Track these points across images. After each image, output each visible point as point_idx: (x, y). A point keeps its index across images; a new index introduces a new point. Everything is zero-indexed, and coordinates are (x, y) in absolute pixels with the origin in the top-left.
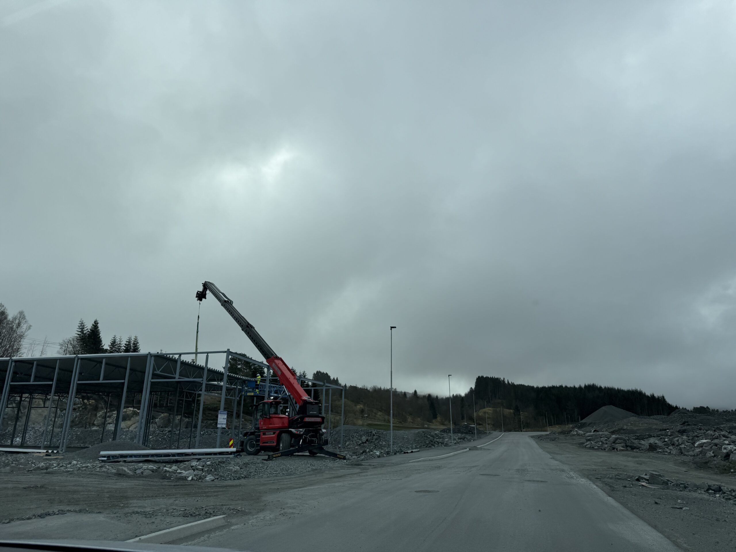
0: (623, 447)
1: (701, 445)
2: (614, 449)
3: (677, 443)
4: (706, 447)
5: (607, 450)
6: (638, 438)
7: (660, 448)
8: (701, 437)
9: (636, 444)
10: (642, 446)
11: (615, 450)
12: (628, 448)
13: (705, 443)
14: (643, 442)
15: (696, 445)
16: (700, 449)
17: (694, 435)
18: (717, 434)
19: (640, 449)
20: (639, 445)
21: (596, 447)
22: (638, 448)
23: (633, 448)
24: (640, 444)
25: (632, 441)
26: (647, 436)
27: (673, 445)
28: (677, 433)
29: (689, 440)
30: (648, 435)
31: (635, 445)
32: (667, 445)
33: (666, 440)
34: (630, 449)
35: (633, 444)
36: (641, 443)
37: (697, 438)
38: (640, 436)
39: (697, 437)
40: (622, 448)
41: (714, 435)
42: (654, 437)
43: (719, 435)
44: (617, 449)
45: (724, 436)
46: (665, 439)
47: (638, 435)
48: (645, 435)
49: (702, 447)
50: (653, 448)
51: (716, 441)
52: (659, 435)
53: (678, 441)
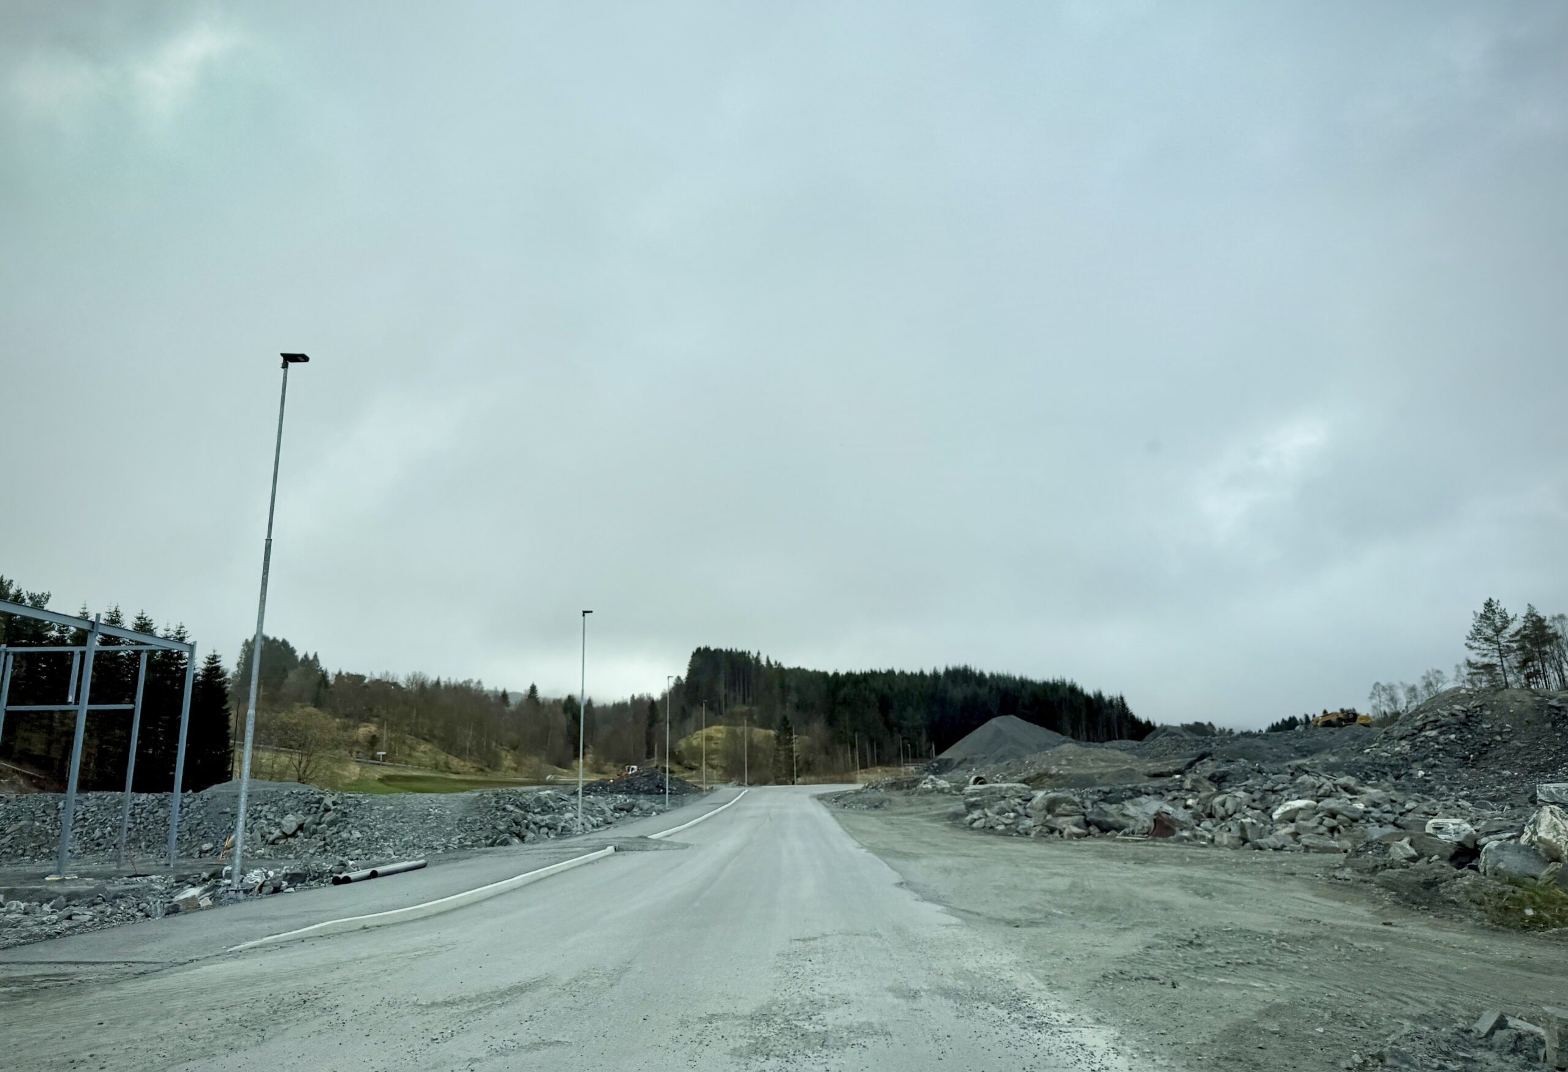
0: (1076, 825)
1: (1290, 818)
2: (1052, 831)
3: (1221, 811)
4: (1303, 819)
5: (1033, 834)
6: (1107, 798)
7: (1183, 826)
8: (1285, 793)
9: (1113, 816)
10: (1132, 822)
11: (1057, 834)
12: (1091, 828)
13: (1301, 809)
14: (1131, 809)
15: (1275, 816)
16: (1291, 828)
17: (1265, 787)
18: (1328, 785)
19: (1127, 830)
20: (1121, 819)
21: (1001, 828)
22: (1119, 829)
23: (1105, 828)
24: (1124, 815)
25: (1101, 808)
26: (1129, 793)
27: (1211, 816)
28: (1207, 783)
29: (1254, 801)
30: (1131, 789)
31: (1110, 820)
32: (1198, 818)
33: (1190, 802)
34: (1097, 830)
35: (1106, 816)
36: (1126, 812)
37: (1273, 797)
38: (1110, 792)
39: (1274, 792)
40: (1076, 830)
41: (1320, 787)
42: (1148, 794)
43: (1335, 786)
44: (1061, 833)
45: (1346, 789)
46: (1186, 800)
47: (1106, 789)
48: (1125, 790)
49: (1293, 821)
50: (1162, 827)
51: (1330, 803)
52: (1160, 788)
53: (1223, 804)
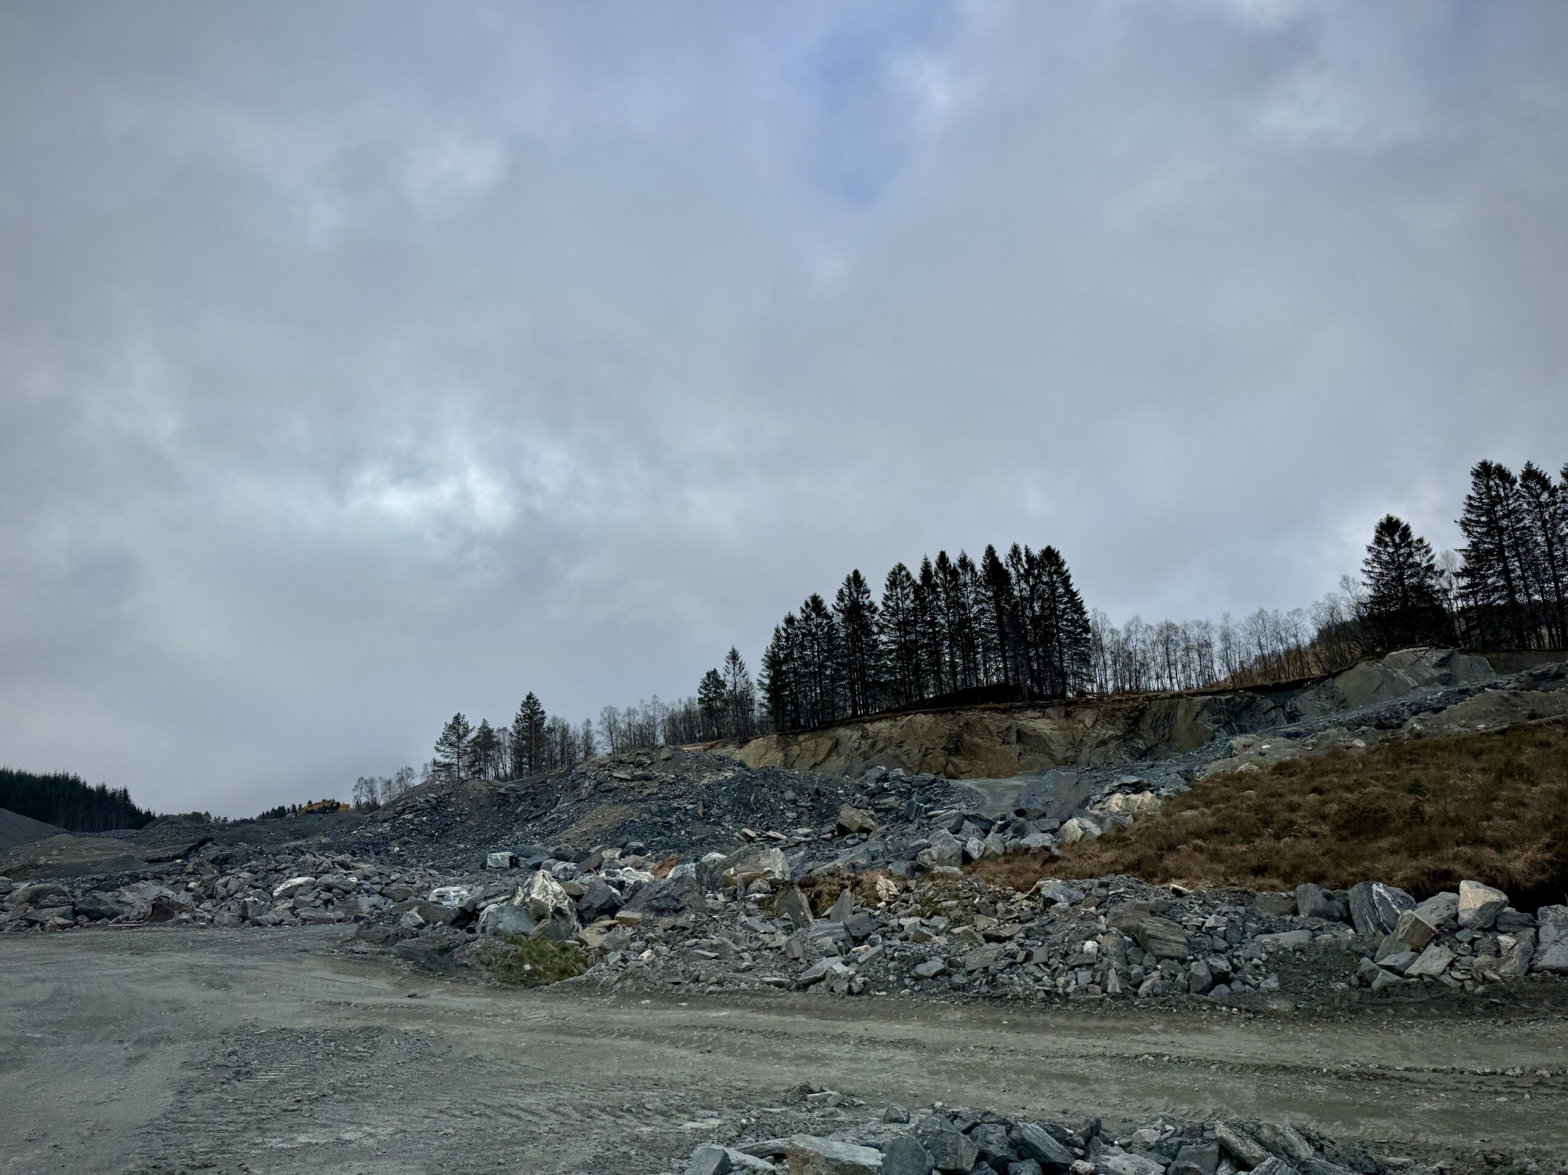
0: (62, 916)
1: (289, 894)
2: (32, 923)
3: (223, 892)
4: (301, 895)
5: (7, 929)
6: (101, 885)
7: (181, 908)
8: (287, 872)
9: (106, 903)
10: (127, 909)
11: (38, 927)
12: (79, 918)
13: (301, 885)
14: (128, 896)
15: (275, 894)
16: (290, 903)
17: (269, 867)
18: (327, 862)
19: (120, 917)
20: (116, 907)
22: (113, 915)
23: (94, 916)
24: (119, 902)
25: (95, 897)
26: (127, 880)
27: (211, 897)
28: (209, 866)
29: (257, 880)
30: (128, 876)
31: (102, 908)
32: (198, 899)
33: (192, 885)
34: (86, 919)
35: (99, 904)
36: (121, 899)
37: (276, 875)
38: (105, 880)
39: (277, 871)
40: (61, 921)
41: (320, 864)
42: (147, 880)
43: (333, 863)
44: (42, 924)
45: (343, 865)
46: (188, 883)
47: (101, 877)
48: (122, 877)
49: (291, 897)
50: (161, 911)
51: (328, 879)
52: (161, 873)
53: (225, 885)
